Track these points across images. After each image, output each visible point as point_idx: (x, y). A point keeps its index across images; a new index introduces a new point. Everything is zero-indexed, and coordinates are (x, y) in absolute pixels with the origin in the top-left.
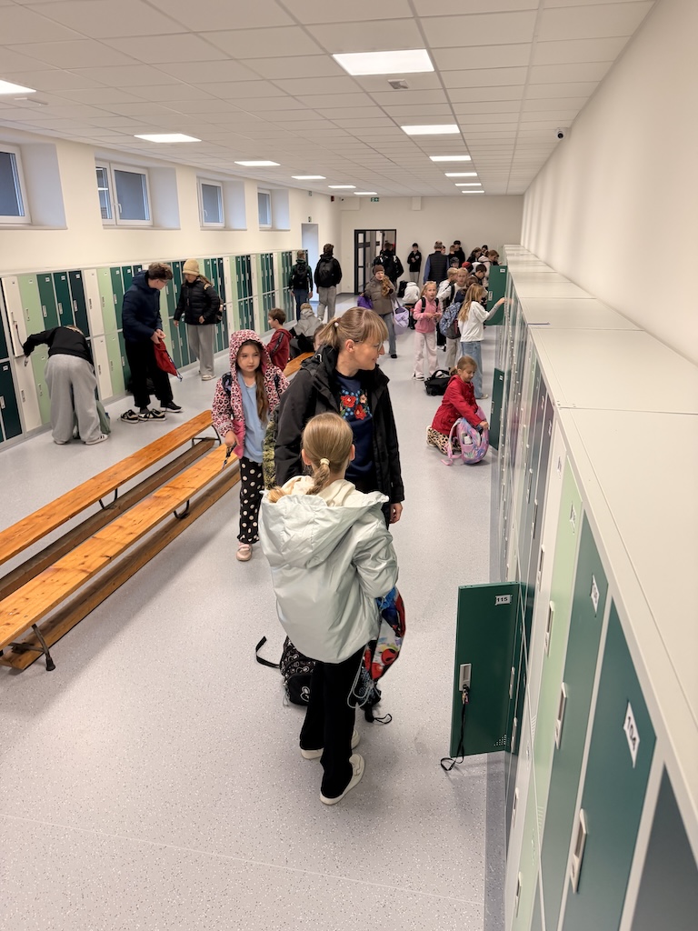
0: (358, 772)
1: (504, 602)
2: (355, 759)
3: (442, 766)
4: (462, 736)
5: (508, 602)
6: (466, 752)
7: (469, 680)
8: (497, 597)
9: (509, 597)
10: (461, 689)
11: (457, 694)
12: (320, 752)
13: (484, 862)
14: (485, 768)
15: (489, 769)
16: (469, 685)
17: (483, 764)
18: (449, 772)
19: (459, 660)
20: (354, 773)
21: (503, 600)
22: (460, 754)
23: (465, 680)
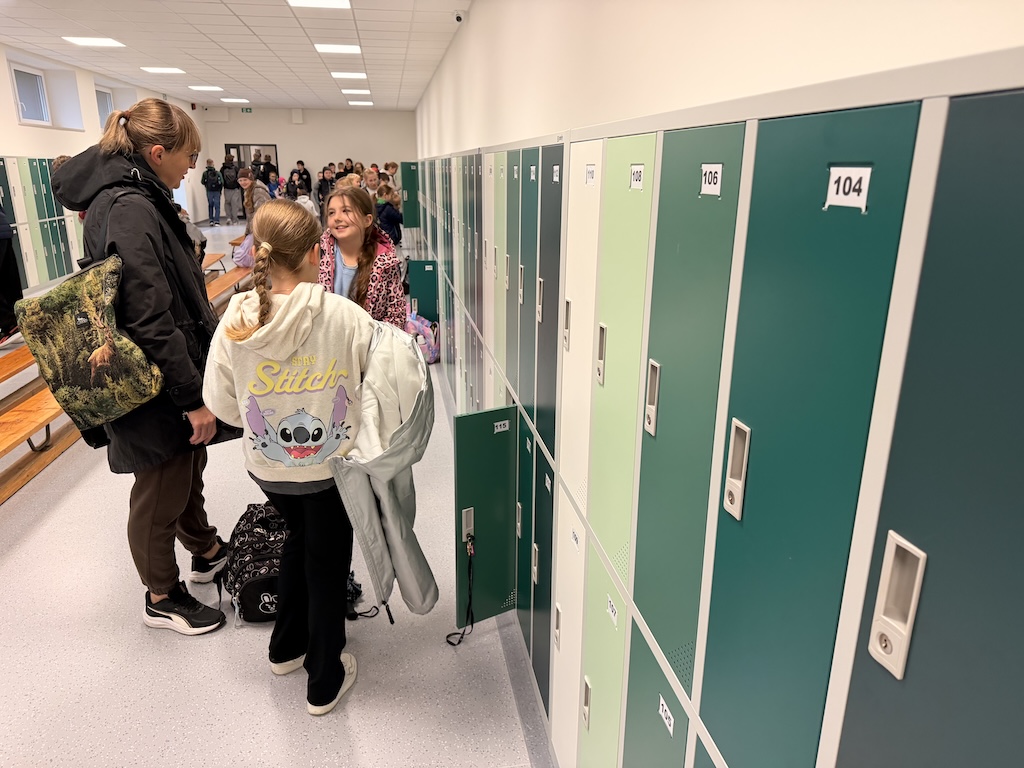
0: (351, 670)
1: (503, 429)
2: (346, 658)
3: (448, 641)
4: (470, 597)
5: (507, 428)
6: (475, 620)
7: (472, 527)
8: (496, 424)
9: (507, 422)
10: (464, 539)
11: (460, 547)
12: (301, 660)
13: (519, 723)
14: (497, 633)
15: (501, 633)
16: (472, 534)
17: (494, 630)
18: (458, 647)
19: (460, 505)
20: (347, 672)
21: (501, 427)
22: (469, 622)
23: (468, 528)
